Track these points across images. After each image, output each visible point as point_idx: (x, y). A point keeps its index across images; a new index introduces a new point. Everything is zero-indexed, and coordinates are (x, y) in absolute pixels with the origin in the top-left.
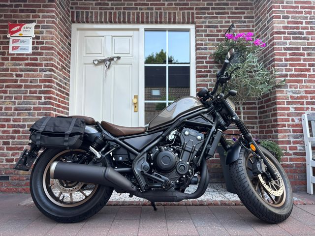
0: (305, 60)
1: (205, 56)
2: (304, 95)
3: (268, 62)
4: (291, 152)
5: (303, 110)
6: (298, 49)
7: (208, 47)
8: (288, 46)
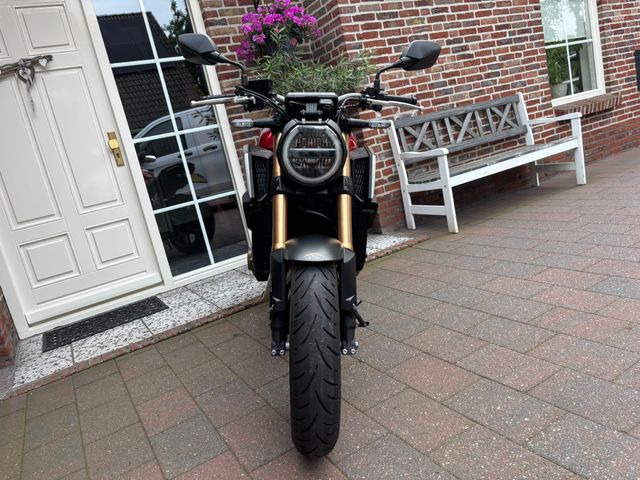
0: (383, 34)
1: (226, 36)
2: (390, 90)
3: (332, 41)
4: (386, 178)
5: (391, 113)
6: (371, 17)
7: (227, 18)
8: (358, 13)
